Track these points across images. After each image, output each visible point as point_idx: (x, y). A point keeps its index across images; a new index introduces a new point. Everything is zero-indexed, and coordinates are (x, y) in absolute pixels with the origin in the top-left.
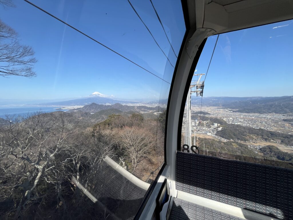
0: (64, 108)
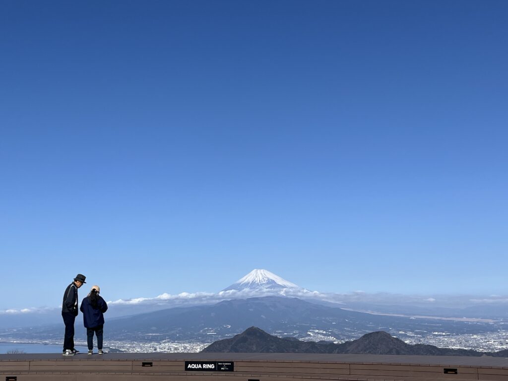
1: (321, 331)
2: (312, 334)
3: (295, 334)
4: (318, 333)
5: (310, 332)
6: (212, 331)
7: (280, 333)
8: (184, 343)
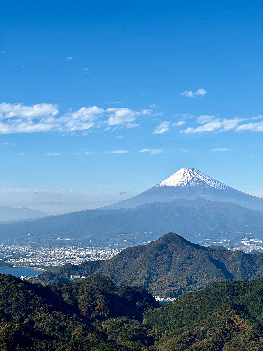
0: (17, 257)
1: (257, 241)
2: (245, 244)
3: (225, 243)
4: (253, 243)
5: (244, 241)
6: (130, 237)
7: (207, 241)
8: (97, 250)
